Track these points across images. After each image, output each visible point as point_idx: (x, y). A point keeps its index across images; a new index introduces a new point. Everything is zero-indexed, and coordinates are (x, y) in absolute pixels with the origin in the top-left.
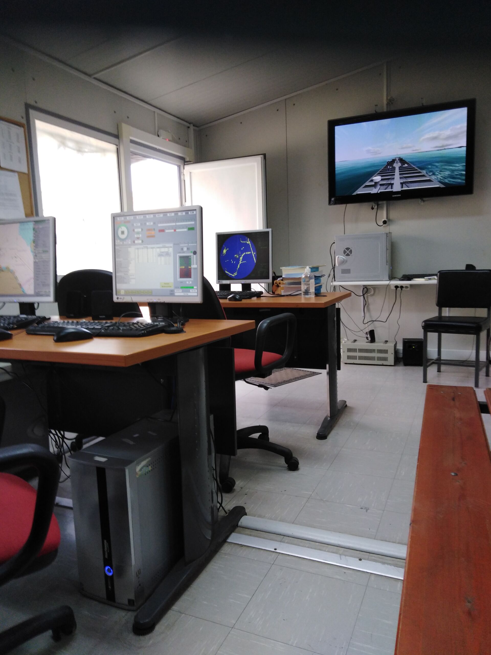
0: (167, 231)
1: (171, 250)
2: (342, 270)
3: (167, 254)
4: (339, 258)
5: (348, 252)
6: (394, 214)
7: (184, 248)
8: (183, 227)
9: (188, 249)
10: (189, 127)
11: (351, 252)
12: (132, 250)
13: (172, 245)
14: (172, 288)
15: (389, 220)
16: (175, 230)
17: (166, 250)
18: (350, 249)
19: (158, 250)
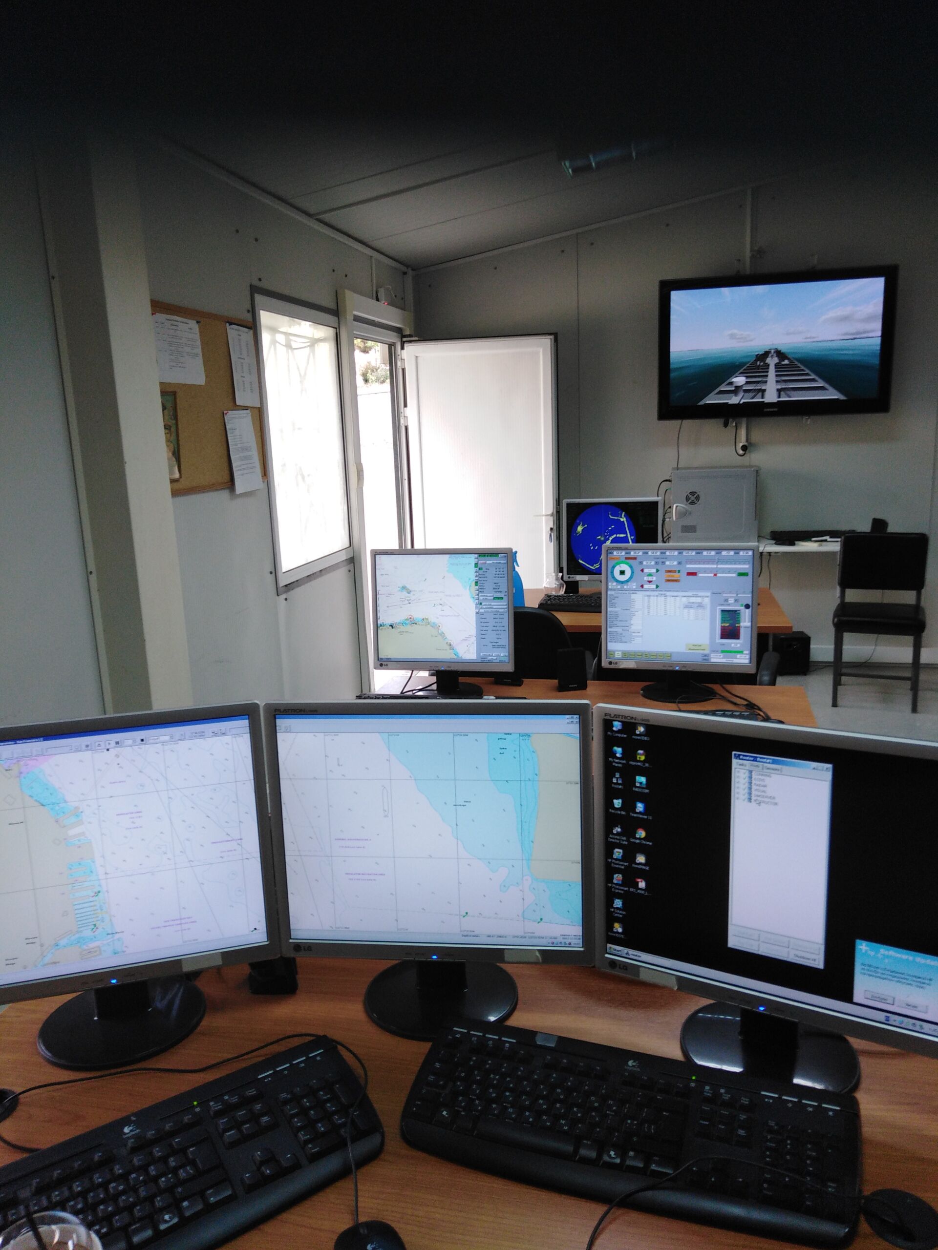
0: (700, 575)
1: (707, 601)
2: (683, 526)
3: (700, 606)
4: (678, 507)
5: (693, 498)
6: (757, 435)
7: (729, 600)
8: (729, 571)
9: (736, 601)
10: (405, 273)
11: (698, 498)
12: (639, 598)
13: (709, 594)
14: (707, 652)
15: (751, 444)
16: (715, 575)
17: (699, 600)
18: (696, 495)
19: (684, 599)
